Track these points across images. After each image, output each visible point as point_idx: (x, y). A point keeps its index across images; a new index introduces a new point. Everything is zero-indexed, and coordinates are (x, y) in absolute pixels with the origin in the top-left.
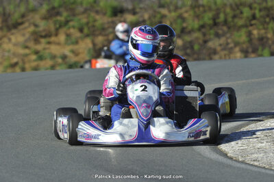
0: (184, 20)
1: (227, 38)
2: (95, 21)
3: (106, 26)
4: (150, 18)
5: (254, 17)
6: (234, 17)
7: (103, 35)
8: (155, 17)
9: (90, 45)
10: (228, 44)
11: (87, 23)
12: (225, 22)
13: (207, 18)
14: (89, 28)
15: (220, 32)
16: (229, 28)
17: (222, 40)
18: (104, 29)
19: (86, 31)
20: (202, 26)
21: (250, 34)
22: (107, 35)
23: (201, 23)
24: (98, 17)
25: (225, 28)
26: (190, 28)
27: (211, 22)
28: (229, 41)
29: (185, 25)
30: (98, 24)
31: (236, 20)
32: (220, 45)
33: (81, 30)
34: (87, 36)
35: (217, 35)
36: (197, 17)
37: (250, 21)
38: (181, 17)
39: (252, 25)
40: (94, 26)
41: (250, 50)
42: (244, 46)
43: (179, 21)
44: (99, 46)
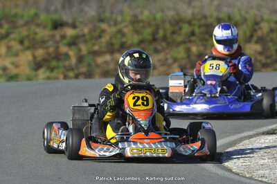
0: (123, 35)
1: (167, 54)
2: (35, 33)
3: (46, 39)
4: (90, 33)
5: (193, 34)
6: (173, 33)
7: (43, 48)
8: (94, 31)
9: (30, 58)
10: (167, 59)
11: (28, 36)
12: (165, 38)
13: (147, 33)
14: (29, 41)
15: (159, 47)
16: (168, 44)
17: (161, 56)
18: (44, 42)
19: (26, 43)
20: (141, 42)
21: (188, 51)
22: (47, 48)
23: (141, 37)
24: (38, 30)
25: (164, 44)
26: (129, 42)
27: (150, 38)
28: (168, 56)
29: (124, 40)
30: (38, 37)
31: (175, 36)
32: (159, 60)
33: (22, 42)
34: (28, 48)
35: (156, 51)
36: (137, 32)
37: (189, 37)
38: (120, 32)
39: (190, 41)
40: (34, 39)
41: (188, 66)
42: (183, 62)
43: (119, 36)
44: (39, 58)
